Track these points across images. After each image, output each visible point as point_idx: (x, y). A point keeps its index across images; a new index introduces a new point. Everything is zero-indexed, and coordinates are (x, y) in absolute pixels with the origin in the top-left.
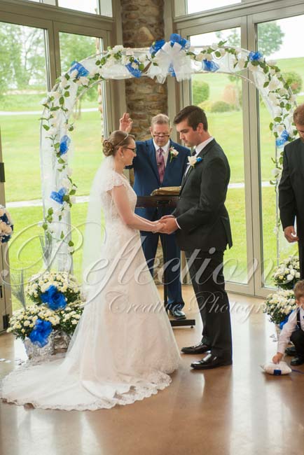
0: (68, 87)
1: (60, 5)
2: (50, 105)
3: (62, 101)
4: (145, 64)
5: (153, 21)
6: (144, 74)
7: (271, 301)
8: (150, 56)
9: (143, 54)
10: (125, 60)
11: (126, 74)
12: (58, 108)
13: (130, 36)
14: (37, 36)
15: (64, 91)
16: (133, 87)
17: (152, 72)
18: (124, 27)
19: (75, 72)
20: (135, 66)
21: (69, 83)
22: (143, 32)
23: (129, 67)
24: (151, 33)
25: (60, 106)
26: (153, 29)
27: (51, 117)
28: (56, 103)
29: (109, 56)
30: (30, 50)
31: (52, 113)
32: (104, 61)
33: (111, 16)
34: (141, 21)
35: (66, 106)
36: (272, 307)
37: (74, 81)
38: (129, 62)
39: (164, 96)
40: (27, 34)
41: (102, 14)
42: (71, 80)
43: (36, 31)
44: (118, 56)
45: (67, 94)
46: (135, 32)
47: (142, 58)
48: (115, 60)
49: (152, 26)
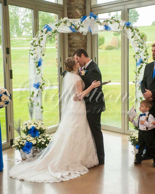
0: (42, 36)
2: (34, 44)
3: (39, 42)
4: (78, 26)
5: (81, 7)
6: (77, 31)
7: (132, 136)
8: (80, 23)
9: (77, 22)
10: (69, 24)
11: (69, 31)
12: (37, 45)
15: (40, 38)
16: (71, 37)
17: (81, 30)
18: (68, 9)
19: (46, 29)
20: (73, 27)
21: (43, 34)
22: (76, 12)
23: (70, 27)
24: (80, 12)
25: (38, 44)
26: (81, 11)
27: (34, 49)
28: (37, 43)
29: (61, 22)
31: (35, 47)
32: (59, 24)
33: (62, 4)
34: (76, 7)
35: (41, 45)
36: (133, 138)
37: (45, 33)
38: (70, 25)
39: (85, 41)
41: (58, 3)
44: (65, 22)
45: (42, 39)
46: (73, 12)
47: (76, 23)
48: (64, 24)
49: (81, 9)
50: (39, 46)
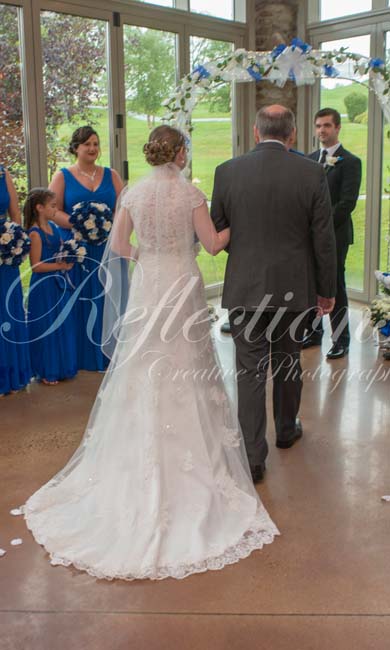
0: (189, 89)
1: (192, 11)
2: (172, 106)
3: (183, 102)
4: (266, 68)
5: (286, 27)
6: (264, 78)
7: (375, 307)
8: (271, 60)
9: (265, 58)
10: (246, 63)
11: (247, 77)
12: (178, 109)
13: (262, 42)
14: (205, 45)
15: (186, 93)
16: (263, 92)
17: (273, 76)
18: (258, 33)
19: (197, 74)
20: (255, 69)
21: (191, 84)
22: (276, 38)
23: (250, 70)
24: (284, 39)
25: (180, 106)
26: (285, 36)
27: (172, 117)
28: (177, 104)
29: (230, 59)
30: (197, 59)
31: (172, 114)
32: (225, 64)
33: (244, 21)
34: (275, 27)
35: (187, 107)
36: (375, 312)
37: (196, 83)
38: (249, 65)
40: (196, 44)
41: (237, 20)
42: (193, 82)
43: (204, 41)
44: (239, 59)
45: (188, 96)
46: (268, 37)
47: (263, 61)
48: (236, 63)
49: (285, 32)
50: (183, 109)
